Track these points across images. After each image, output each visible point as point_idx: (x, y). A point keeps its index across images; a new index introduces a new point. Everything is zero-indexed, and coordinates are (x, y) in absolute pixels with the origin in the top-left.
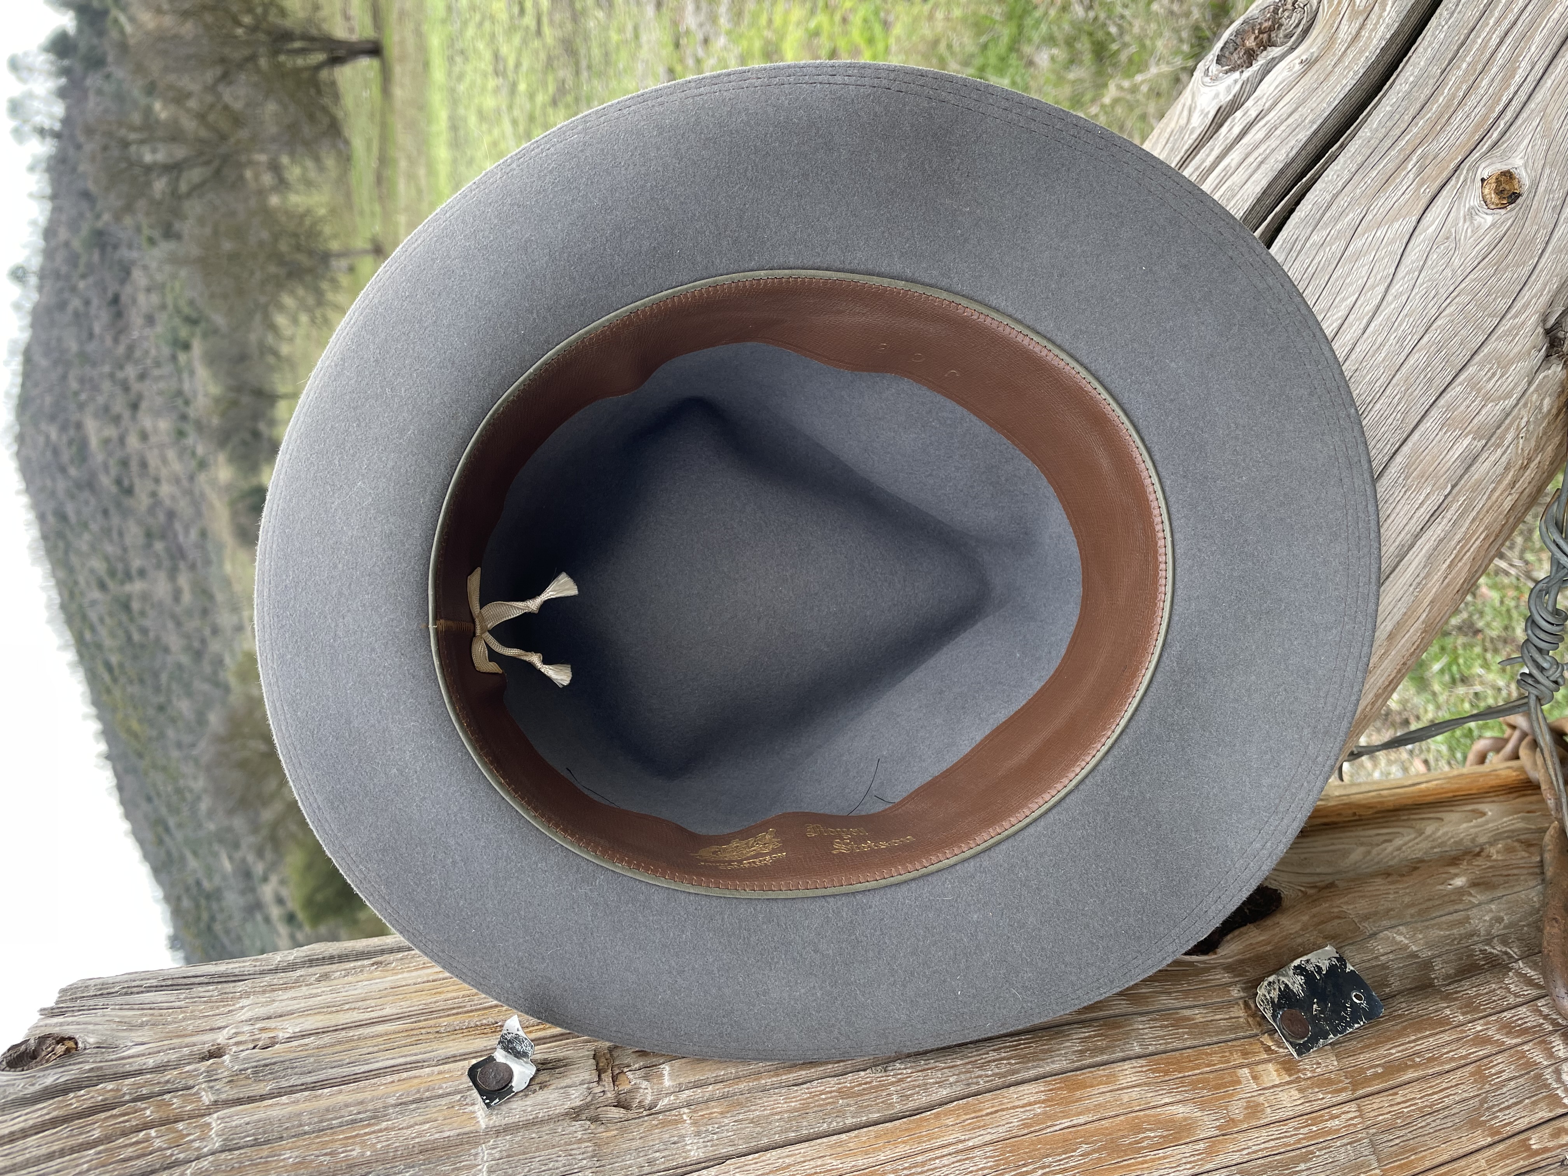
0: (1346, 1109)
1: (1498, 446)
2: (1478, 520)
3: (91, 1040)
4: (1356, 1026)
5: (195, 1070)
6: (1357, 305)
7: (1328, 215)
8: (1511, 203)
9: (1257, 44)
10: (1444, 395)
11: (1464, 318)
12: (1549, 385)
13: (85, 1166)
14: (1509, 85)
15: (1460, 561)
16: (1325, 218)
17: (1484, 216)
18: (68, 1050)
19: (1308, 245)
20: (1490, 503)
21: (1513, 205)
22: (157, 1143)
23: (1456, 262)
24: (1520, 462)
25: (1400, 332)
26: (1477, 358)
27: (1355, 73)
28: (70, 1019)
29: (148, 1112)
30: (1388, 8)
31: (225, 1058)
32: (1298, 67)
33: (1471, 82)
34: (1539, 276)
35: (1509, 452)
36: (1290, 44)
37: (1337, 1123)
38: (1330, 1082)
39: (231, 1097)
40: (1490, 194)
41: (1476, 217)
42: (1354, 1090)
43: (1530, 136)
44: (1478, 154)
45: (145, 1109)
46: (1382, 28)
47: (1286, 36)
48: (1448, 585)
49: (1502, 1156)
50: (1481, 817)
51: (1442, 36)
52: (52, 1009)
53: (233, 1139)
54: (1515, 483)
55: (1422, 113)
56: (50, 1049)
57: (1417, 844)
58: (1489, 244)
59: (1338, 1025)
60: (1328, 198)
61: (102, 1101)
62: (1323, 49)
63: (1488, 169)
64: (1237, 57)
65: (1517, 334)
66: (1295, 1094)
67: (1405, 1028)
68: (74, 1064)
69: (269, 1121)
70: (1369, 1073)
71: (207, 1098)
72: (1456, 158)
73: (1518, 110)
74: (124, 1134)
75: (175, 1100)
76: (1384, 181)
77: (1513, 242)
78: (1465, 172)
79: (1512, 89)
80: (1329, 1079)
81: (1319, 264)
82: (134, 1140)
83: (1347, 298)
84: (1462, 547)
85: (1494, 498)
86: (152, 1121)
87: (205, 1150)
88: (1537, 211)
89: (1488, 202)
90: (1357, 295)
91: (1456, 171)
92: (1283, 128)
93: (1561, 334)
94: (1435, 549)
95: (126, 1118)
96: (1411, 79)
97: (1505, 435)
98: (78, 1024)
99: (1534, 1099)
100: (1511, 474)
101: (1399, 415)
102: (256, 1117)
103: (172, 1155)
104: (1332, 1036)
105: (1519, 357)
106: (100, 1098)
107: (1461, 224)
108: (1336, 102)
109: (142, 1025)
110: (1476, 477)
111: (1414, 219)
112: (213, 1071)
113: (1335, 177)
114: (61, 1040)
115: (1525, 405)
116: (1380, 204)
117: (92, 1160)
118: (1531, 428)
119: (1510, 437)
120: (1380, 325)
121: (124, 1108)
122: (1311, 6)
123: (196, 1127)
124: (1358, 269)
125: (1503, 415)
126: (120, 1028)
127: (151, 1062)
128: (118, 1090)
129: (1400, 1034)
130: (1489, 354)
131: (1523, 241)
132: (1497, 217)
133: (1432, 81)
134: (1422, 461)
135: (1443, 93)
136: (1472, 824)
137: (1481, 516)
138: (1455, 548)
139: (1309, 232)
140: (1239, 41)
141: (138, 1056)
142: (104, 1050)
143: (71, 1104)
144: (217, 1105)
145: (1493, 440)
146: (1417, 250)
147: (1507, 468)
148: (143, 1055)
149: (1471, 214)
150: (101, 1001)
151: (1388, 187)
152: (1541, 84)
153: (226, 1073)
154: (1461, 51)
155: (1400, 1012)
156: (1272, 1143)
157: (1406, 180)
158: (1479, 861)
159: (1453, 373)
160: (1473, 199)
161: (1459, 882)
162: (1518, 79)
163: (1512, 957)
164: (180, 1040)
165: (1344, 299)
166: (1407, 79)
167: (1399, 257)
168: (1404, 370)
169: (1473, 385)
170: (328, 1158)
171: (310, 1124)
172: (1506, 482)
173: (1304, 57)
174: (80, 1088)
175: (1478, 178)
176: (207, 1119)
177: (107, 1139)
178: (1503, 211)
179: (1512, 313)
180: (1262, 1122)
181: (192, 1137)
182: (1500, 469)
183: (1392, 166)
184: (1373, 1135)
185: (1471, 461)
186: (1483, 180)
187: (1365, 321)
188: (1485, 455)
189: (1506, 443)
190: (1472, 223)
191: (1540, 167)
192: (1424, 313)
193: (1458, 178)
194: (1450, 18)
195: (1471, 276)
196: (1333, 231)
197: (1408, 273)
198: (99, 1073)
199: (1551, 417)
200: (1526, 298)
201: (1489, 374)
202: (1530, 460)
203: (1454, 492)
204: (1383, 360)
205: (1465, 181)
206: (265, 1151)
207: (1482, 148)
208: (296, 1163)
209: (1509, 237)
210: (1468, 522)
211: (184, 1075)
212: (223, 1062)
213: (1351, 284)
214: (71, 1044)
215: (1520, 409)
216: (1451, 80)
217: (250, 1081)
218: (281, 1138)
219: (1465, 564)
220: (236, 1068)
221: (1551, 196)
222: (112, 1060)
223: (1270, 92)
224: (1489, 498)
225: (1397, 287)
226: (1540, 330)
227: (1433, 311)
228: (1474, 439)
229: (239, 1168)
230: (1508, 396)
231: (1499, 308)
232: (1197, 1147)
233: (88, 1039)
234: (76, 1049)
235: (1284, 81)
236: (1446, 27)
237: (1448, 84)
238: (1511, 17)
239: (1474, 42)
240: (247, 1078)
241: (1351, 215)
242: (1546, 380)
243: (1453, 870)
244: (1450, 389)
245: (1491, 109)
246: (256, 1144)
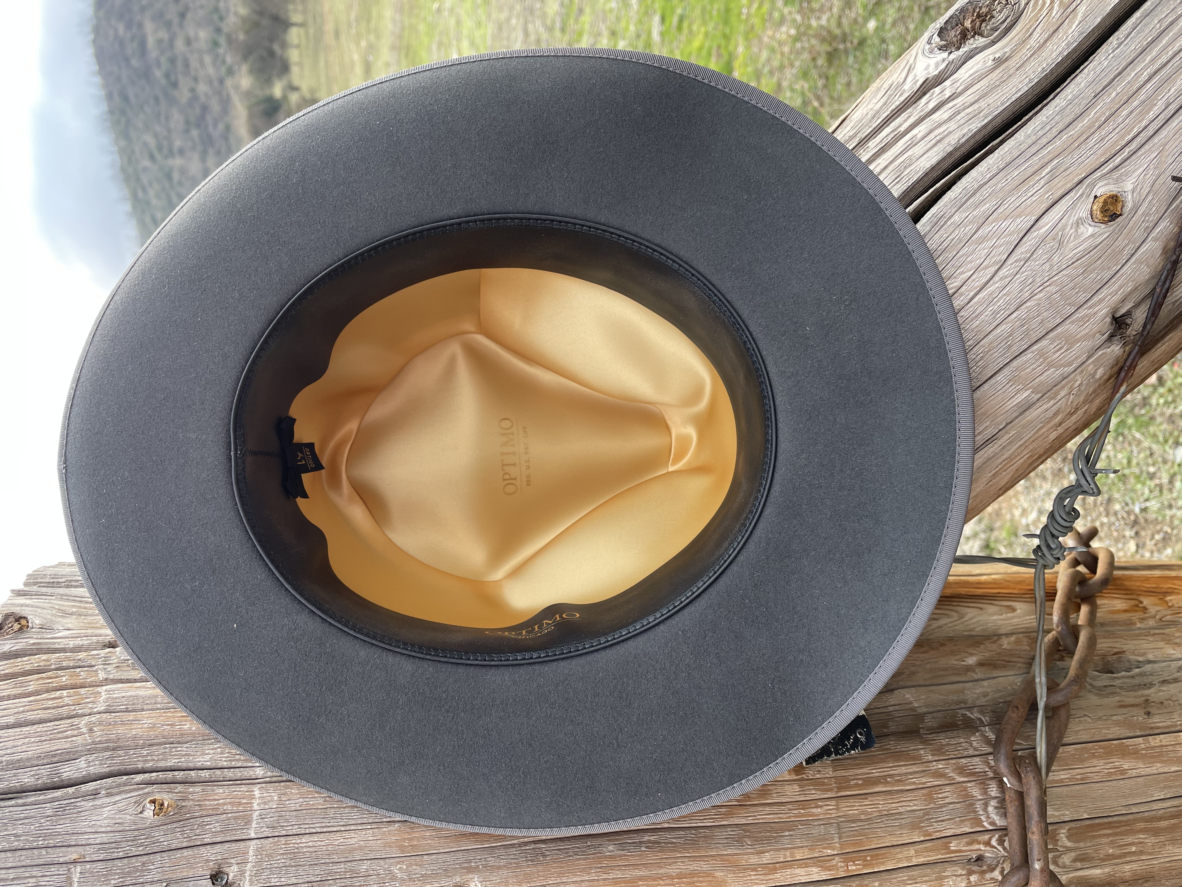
0: (828, 803)
1: (1052, 399)
2: (1024, 446)
3: (37, 622)
4: (853, 752)
5: (98, 655)
6: (970, 280)
7: (971, 200)
8: (1110, 221)
9: (971, 27)
10: (1018, 358)
11: (1049, 304)
12: (1105, 359)
13: (21, 709)
14: (1143, 119)
15: (1004, 471)
16: (968, 203)
17: (1088, 226)
18: (21, 629)
19: (949, 223)
20: (1036, 435)
21: (1112, 223)
22: (67, 700)
23: (1056, 259)
24: (1069, 410)
25: (996, 307)
26: (1051, 335)
27: (1031, 81)
28: (28, 602)
29: (64, 679)
30: (1074, 27)
31: (117, 649)
32: (990, 63)
33: (1113, 110)
34: (1118, 280)
35: (1060, 403)
36: (992, 38)
37: (819, 810)
38: (824, 784)
39: (116, 678)
40: (1097, 210)
41: (1081, 226)
42: (837, 792)
43: (1146, 166)
44: (1099, 174)
45: (63, 676)
46: (1064, 44)
47: (992, 29)
48: (991, 486)
49: (927, 850)
50: (1011, 612)
51: (1105, 64)
52: (19, 591)
53: (113, 706)
54: (1060, 424)
55: (1068, 129)
56: (10, 625)
57: (955, 626)
58: (1085, 250)
59: (840, 749)
60: (976, 186)
61: (37, 667)
62: (1015, 50)
63: (1103, 189)
64: (953, 34)
65: (1088, 321)
66: (796, 788)
67: (888, 758)
68: (24, 638)
69: (137, 697)
70: (852, 783)
71: (102, 675)
72: (1081, 174)
73: (1143, 142)
74: (48, 691)
75: (82, 673)
76: (1020, 182)
77: (1104, 251)
78: (1084, 187)
79: (1144, 123)
80: (823, 782)
81: (953, 240)
82: (53, 696)
83: (965, 273)
84: (1008, 463)
85: (1040, 433)
86: (66, 685)
87: (95, 710)
88: (1131, 229)
89: (1094, 216)
90: (972, 272)
91: (1078, 184)
92: (962, 114)
93: (1129, 321)
94: (983, 464)
95: (50, 681)
96: (1070, 97)
97: (1059, 392)
98: (32, 606)
99: (963, 818)
100: (1059, 418)
101: (978, 369)
102: (129, 694)
103: (74, 710)
104: (833, 755)
105: (1085, 337)
106: (36, 665)
107: (1067, 230)
108: (1008, 104)
109: (72, 614)
110: (1028, 418)
111: (1034, 218)
112: (108, 657)
113: (986, 169)
114: (18, 619)
115: (1082, 371)
116: (1012, 200)
117: (26, 706)
118: (1083, 388)
119: (1063, 393)
120: (983, 298)
121: (50, 673)
122: (1019, 6)
123: (92, 694)
124: (979, 250)
125: (1061, 378)
126: (58, 614)
127: (71, 644)
128: (48, 660)
129: (883, 761)
130: (1062, 333)
131: (1113, 251)
132: (1097, 229)
133: (1085, 102)
134: (987, 404)
135: (1090, 114)
136: (1001, 617)
137: (1027, 444)
138: (1000, 464)
139: (953, 211)
140: (961, 17)
141: (65, 638)
142: (44, 630)
143: (18, 666)
144: (107, 681)
145: (1049, 393)
146: (1028, 244)
147: (1056, 414)
148: (68, 638)
149: (1079, 223)
150: (49, 590)
151: (1022, 188)
152: (1169, 122)
153: (115, 661)
154: (1116, 80)
155: (888, 747)
156: (772, 816)
157: (1037, 185)
158: (994, 647)
159: (1029, 343)
160: (1083, 211)
161: (971, 661)
162: (1151, 115)
163: (984, 723)
164: (92, 631)
165: (963, 273)
166: (1067, 96)
167: (1013, 247)
168: (991, 336)
169: (1042, 354)
170: (169, 727)
171: (162, 703)
172: (1052, 423)
173: (997, 56)
174: (25, 655)
175: (1093, 195)
176: (99, 689)
177: (37, 693)
178: (1103, 226)
179: (1089, 304)
180: (768, 801)
181: (88, 700)
182: (1050, 414)
183: (1031, 171)
184: (842, 822)
185: (1026, 407)
186: (1096, 197)
187: (972, 294)
188: (1038, 405)
189: (1059, 397)
190: (1076, 230)
191: (1145, 194)
192: (1020, 295)
193: (1078, 191)
194: (1117, 48)
195: (1064, 272)
196: (970, 215)
197: (1016, 261)
198: (38, 647)
199: (1102, 381)
200: (1103, 294)
201: (1057, 348)
202: (1077, 409)
203: (1008, 427)
204: (977, 326)
205: (1082, 195)
206: (131, 716)
207: (1104, 169)
208: (149, 728)
209: (1103, 246)
210: (1015, 447)
211: (90, 657)
212: (116, 652)
213: (971, 262)
214: (24, 622)
215: (1076, 376)
216: (1099, 104)
217: (129, 668)
218: (143, 710)
219: (1008, 474)
220: (122, 658)
221: (1147, 218)
222: (48, 639)
223: (965, 78)
224: (1036, 432)
225: (1004, 271)
226: (1108, 320)
227: (1027, 294)
228: (1032, 392)
229: (114, 725)
230: (1070, 364)
231: (1079, 300)
232: (720, 810)
233: (35, 621)
234: (28, 627)
235: (977, 72)
236: (1111, 55)
237: (1096, 107)
238: (1164, 59)
239: (1129, 74)
240: (128, 666)
241: (988, 205)
242: (1104, 356)
243: (971, 650)
244: (1023, 354)
245: (1122, 138)
246: (127, 711)
